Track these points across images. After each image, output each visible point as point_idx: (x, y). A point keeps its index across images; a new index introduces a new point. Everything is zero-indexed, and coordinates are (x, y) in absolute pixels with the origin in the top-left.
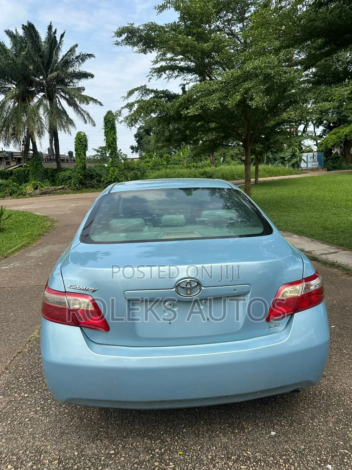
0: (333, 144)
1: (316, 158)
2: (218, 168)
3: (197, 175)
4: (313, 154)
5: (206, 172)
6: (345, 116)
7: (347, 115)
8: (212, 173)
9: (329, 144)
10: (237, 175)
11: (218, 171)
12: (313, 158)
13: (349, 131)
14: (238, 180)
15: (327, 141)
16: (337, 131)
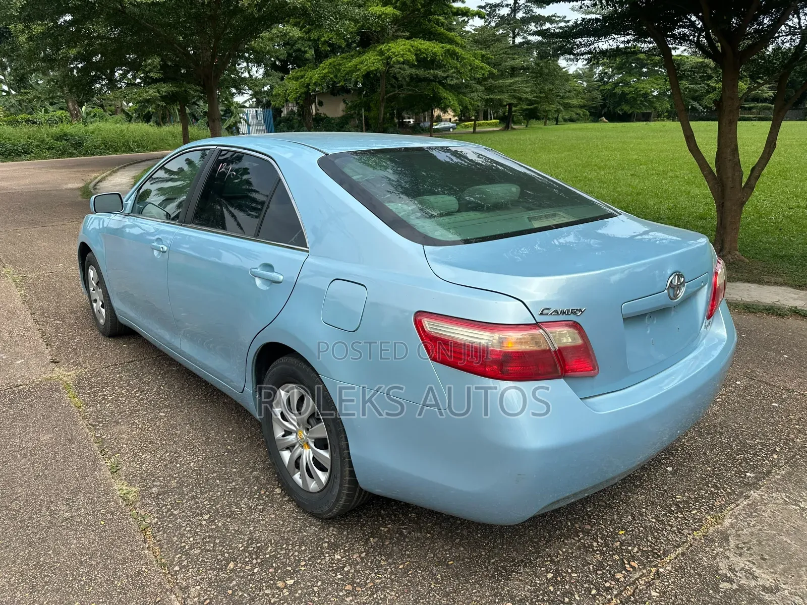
0: (295, 96)
1: (261, 118)
2: (91, 127)
3: (47, 140)
4: (256, 111)
5: (65, 135)
6: (299, 50)
7: (303, 49)
8: (80, 137)
9: (289, 95)
10: (133, 142)
11: (93, 133)
12: (257, 119)
13: (319, 77)
14: (137, 152)
15: (286, 91)
16: (299, 74)
